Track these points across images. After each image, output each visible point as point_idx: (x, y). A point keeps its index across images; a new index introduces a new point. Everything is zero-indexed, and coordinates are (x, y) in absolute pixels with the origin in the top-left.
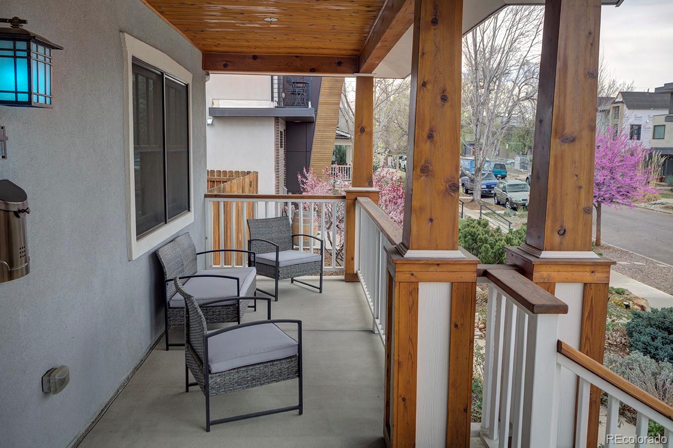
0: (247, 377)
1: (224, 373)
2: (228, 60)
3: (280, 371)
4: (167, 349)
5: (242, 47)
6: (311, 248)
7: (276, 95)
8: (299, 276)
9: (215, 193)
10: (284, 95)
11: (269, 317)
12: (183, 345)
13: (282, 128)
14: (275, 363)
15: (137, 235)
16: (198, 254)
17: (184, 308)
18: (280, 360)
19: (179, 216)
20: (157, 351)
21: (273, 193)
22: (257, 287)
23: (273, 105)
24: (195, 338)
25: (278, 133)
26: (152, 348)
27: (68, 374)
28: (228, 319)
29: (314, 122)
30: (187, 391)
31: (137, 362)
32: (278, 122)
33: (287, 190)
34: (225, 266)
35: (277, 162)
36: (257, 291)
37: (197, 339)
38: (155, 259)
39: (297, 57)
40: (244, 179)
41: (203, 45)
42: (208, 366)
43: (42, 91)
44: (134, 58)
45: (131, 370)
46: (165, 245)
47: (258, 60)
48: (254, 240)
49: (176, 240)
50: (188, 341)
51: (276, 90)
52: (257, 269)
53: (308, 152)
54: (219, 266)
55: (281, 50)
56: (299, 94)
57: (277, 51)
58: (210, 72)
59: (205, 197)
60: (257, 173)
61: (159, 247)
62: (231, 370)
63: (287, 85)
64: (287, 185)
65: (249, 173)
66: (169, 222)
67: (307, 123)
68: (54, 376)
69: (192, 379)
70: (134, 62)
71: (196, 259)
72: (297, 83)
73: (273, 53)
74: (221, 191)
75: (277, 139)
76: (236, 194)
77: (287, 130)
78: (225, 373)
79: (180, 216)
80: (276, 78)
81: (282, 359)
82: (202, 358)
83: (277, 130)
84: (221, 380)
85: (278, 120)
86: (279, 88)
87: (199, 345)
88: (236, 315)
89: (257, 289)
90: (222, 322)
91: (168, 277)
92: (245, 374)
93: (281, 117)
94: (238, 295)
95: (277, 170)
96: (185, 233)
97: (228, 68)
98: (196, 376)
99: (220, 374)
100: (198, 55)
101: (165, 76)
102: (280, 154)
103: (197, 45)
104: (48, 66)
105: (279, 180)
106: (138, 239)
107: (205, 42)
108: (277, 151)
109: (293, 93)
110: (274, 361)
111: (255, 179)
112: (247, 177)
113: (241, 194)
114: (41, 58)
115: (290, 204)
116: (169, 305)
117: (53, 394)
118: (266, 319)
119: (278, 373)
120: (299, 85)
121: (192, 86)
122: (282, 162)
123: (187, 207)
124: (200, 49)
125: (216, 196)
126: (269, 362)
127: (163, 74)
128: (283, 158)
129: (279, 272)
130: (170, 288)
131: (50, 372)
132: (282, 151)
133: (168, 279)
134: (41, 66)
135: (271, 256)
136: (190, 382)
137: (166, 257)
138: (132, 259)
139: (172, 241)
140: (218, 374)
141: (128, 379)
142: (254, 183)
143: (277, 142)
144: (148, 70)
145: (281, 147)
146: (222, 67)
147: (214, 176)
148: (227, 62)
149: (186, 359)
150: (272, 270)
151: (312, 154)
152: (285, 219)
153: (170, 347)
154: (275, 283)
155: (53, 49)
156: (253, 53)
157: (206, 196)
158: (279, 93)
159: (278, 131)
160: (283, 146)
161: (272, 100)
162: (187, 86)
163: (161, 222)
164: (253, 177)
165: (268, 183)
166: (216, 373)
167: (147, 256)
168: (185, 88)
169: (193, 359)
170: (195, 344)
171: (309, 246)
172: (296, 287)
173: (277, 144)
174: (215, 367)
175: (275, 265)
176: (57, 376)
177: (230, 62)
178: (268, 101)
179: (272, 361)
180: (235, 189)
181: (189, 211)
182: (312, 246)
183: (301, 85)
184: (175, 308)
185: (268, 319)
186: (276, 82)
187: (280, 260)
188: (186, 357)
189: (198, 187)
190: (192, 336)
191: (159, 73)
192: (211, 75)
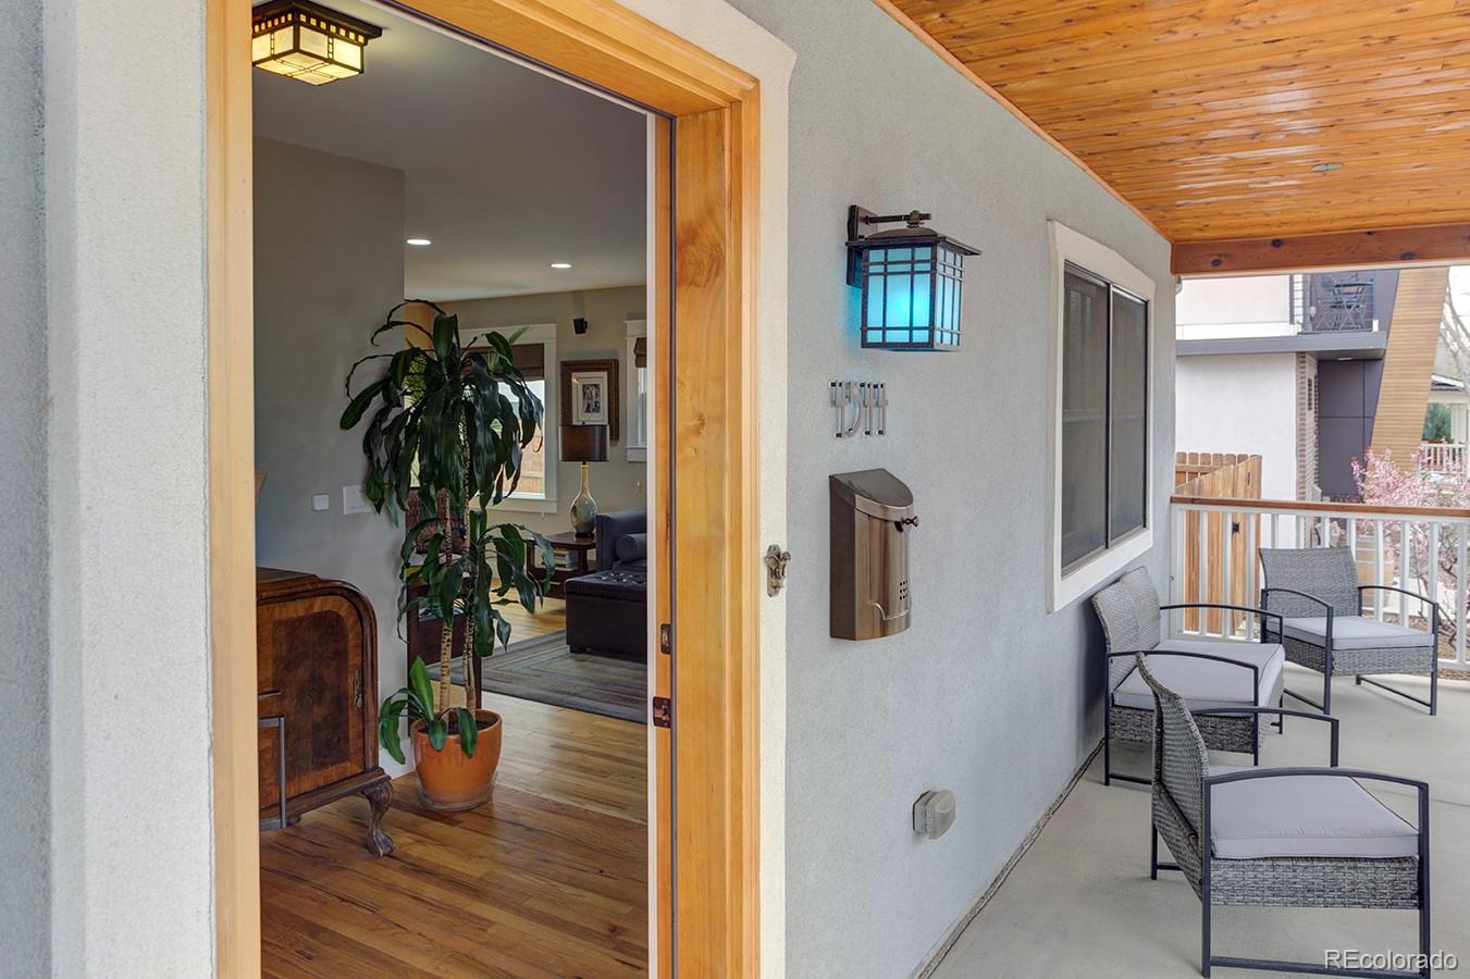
0: (1295, 883)
1: (1242, 863)
2: (1221, 252)
3: (1372, 885)
4: (1107, 784)
5: (1253, 226)
6: (1378, 610)
7: (1299, 311)
8: (1379, 672)
9: (1186, 495)
10: (1313, 310)
11: (1334, 762)
12: (1149, 783)
13: (1311, 372)
14: (1359, 865)
15: (1062, 567)
16: (1162, 608)
17: (1152, 711)
18: (1372, 860)
19: (1128, 537)
20: (1087, 783)
21: (1292, 498)
22: (1286, 687)
23: (1292, 330)
24: (1176, 778)
25: (1303, 383)
26: (1078, 776)
27: (954, 808)
28: (1232, 744)
29: (1380, 359)
30: (1154, 877)
31: (1052, 799)
32: (1304, 362)
33: (1320, 491)
34: (1209, 635)
35: (1301, 437)
36: (1286, 695)
37: (1181, 781)
38: (1089, 610)
39: (1369, 233)
40: (1236, 469)
41: (1176, 230)
42: (1209, 842)
43: (947, 325)
44: (1067, 263)
45: (1042, 812)
46: (1105, 588)
47: (1283, 248)
48: (1274, 590)
49: (1125, 579)
50: (1160, 780)
51: (1298, 303)
52: (1286, 651)
53: (1367, 418)
54: (1219, 636)
55: (1336, 224)
56: (1349, 307)
57: (1326, 226)
58: (1182, 277)
59: (1171, 501)
60: (1260, 457)
61: (1095, 590)
62: (1259, 859)
63: (1321, 292)
64: (1320, 482)
65: (1242, 458)
66: (1112, 546)
67: (1367, 361)
68: (934, 807)
69: (1165, 855)
70: (1068, 270)
71: (1159, 617)
72: (1345, 286)
73: (1319, 230)
74: (1196, 492)
75: (1301, 393)
76: (1221, 496)
77: (1319, 377)
78: (1245, 863)
79: (1130, 535)
80: (1298, 278)
81: (1379, 860)
82: (1196, 822)
83: (1300, 377)
84: (1236, 876)
85: (1304, 357)
86: (1304, 298)
87: (1186, 793)
88: (1250, 740)
89: (1286, 691)
90: (1218, 748)
91: (1113, 648)
92: (1291, 874)
93: (1309, 353)
94: (1256, 703)
95: (1301, 453)
96: (1138, 565)
97: (1222, 266)
98: (1176, 852)
99: (1235, 863)
100: (1164, 248)
101: (1112, 289)
102: (1307, 422)
103: (1163, 232)
104: (957, 283)
105: (1304, 472)
106: (1064, 574)
107: (1180, 225)
108: (1301, 417)
109: (1337, 305)
110: (1359, 859)
111: (1256, 469)
112: (1242, 468)
113: (1230, 498)
114: (949, 271)
115: (1327, 521)
116: (1113, 701)
117: (930, 838)
118: (1327, 765)
119: (1367, 888)
120: (1347, 289)
121: (1155, 303)
122: (1311, 438)
123: (1141, 519)
124: (1168, 238)
125: (1193, 501)
126: (1346, 859)
127: (1108, 285)
128: (1312, 430)
129: (1333, 660)
130: (1117, 668)
131: (926, 797)
132: (1310, 417)
133: (1112, 651)
134: (949, 282)
135: (1317, 626)
136: (1160, 861)
137: (1111, 610)
138: (1053, 608)
139: (1117, 581)
140: (1229, 863)
141: (1038, 826)
142: (1254, 478)
143: (1302, 399)
144: (1086, 281)
145: (1310, 409)
146: (1210, 266)
147: (1185, 462)
148: (1220, 255)
149: (1154, 815)
150: (1318, 654)
151: (1376, 422)
152: (1343, 553)
153: (1111, 780)
154: (1323, 679)
155: (966, 254)
156: (1274, 235)
157: (1173, 500)
158: (1304, 306)
159: (1302, 378)
160: (1313, 406)
161: (1292, 321)
162: (1146, 303)
163: (1099, 546)
164: (1253, 466)
165: (1283, 476)
166: (1227, 860)
167: (1076, 603)
168: (1143, 308)
169: (1172, 819)
170: (1176, 789)
171: (1372, 606)
172: (1368, 694)
173: (1301, 404)
174: (1224, 847)
175: (1324, 645)
176: (937, 807)
177: (1225, 255)
178: (1283, 324)
179: (1352, 859)
180: (1220, 487)
181: (1145, 526)
182: (1381, 604)
183: (1354, 289)
184: (1124, 708)
185: (1332, 766)
186: (1299, 286)
187: (1336, 633)
188: (1153, 809)
189: (1162, 484)
190: (1167, 771)
191: (1103, 284)
192: (1184, 282)
